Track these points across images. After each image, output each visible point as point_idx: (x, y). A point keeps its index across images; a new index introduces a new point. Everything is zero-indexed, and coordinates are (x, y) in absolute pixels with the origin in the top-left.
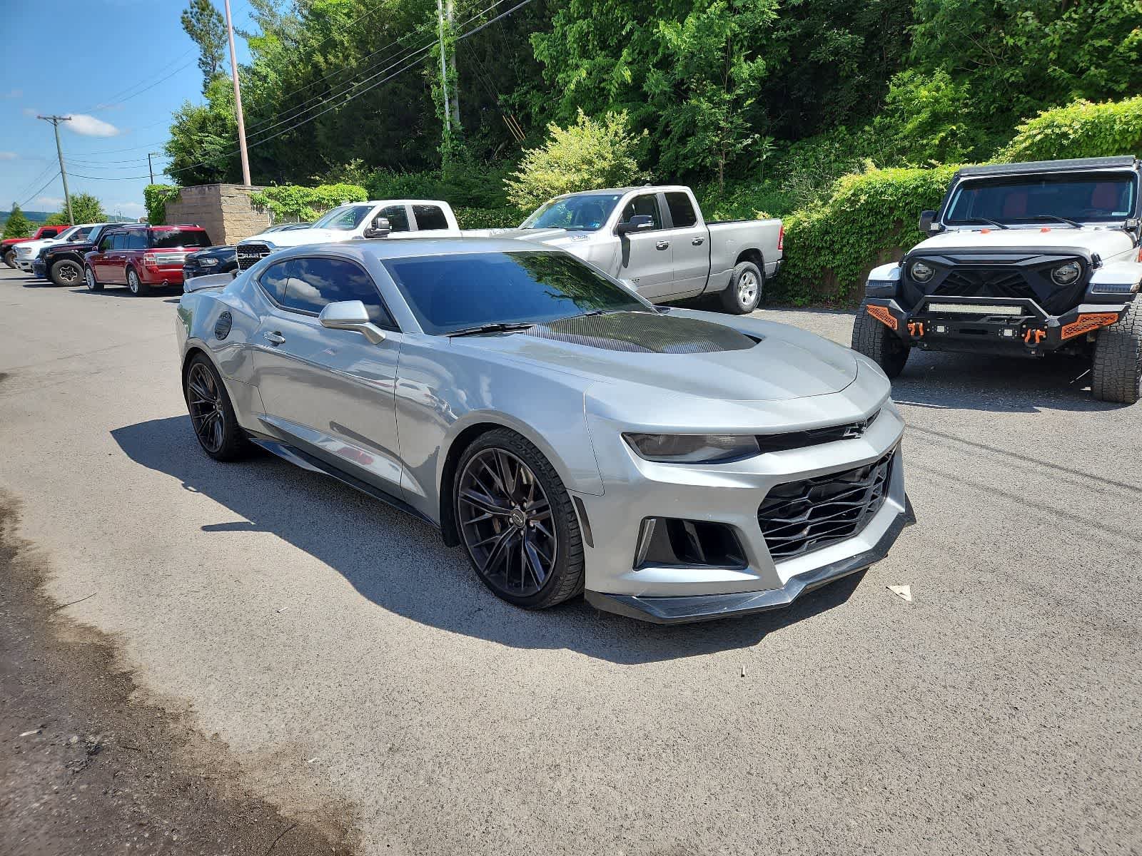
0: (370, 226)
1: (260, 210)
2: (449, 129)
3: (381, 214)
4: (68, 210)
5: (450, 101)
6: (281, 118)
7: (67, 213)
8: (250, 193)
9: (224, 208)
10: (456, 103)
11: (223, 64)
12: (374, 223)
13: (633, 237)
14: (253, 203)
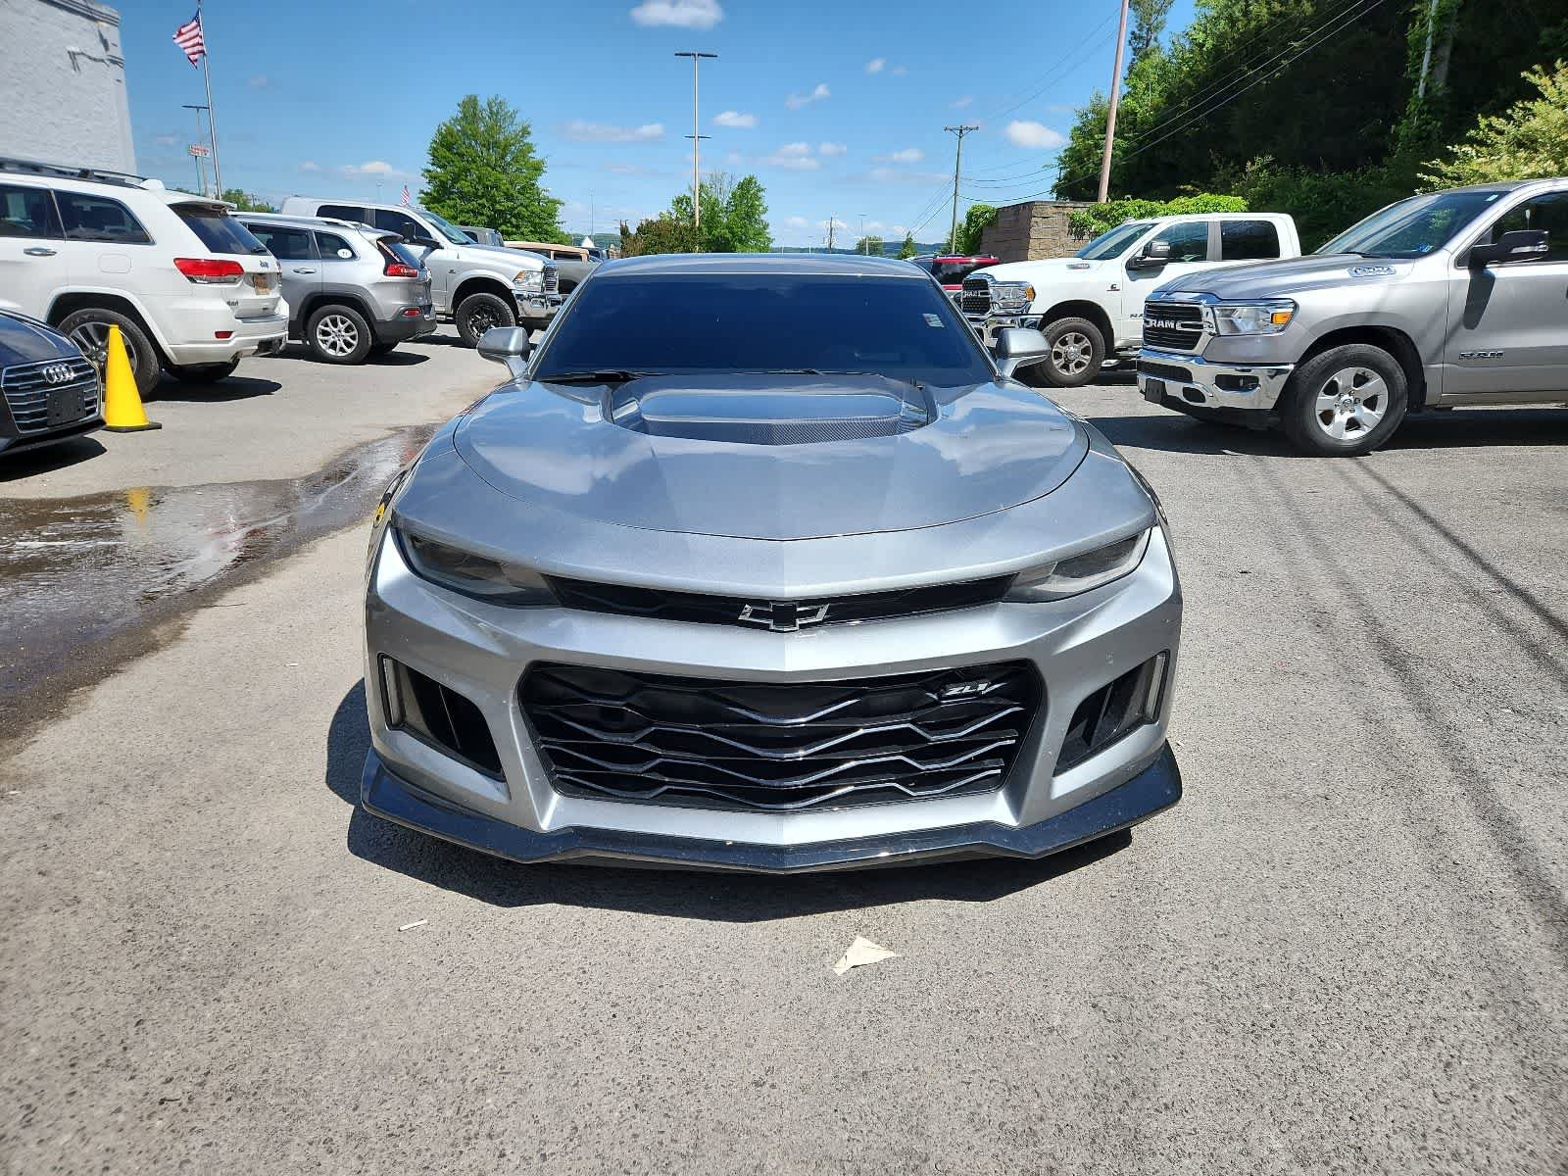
0: (1139, 254)
1: (1079, 235)
2: (1421, 94)
3: (1161, 237)
4: (952, 241)
5: (1434, 49)
6: (1196, 101)
7: (949, 244)
8: (1071, 211)
9: (1033, 234)
10: (1446, 52)
11: (1159, 37)
12: (1147, 251)
13: (1501, 273)
14: (1072, 225)
